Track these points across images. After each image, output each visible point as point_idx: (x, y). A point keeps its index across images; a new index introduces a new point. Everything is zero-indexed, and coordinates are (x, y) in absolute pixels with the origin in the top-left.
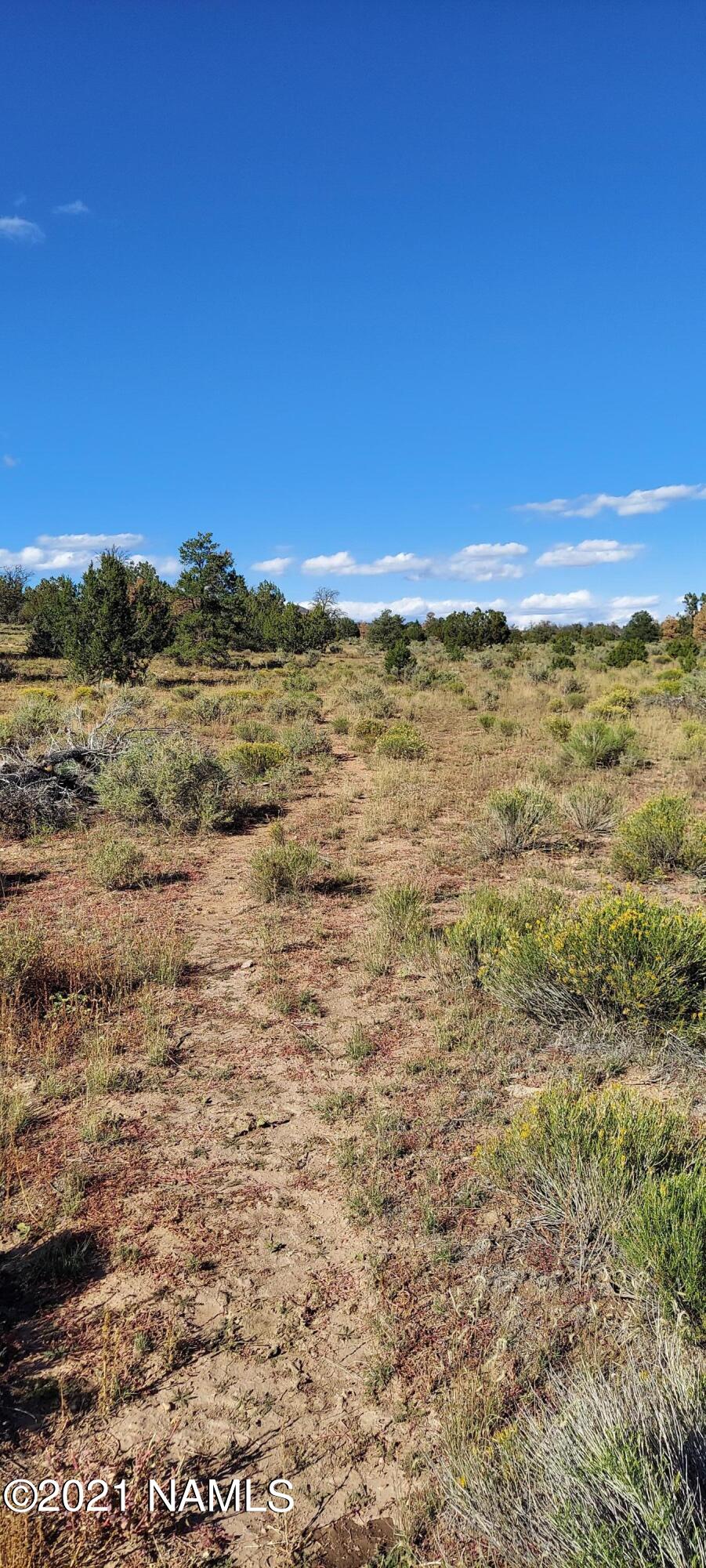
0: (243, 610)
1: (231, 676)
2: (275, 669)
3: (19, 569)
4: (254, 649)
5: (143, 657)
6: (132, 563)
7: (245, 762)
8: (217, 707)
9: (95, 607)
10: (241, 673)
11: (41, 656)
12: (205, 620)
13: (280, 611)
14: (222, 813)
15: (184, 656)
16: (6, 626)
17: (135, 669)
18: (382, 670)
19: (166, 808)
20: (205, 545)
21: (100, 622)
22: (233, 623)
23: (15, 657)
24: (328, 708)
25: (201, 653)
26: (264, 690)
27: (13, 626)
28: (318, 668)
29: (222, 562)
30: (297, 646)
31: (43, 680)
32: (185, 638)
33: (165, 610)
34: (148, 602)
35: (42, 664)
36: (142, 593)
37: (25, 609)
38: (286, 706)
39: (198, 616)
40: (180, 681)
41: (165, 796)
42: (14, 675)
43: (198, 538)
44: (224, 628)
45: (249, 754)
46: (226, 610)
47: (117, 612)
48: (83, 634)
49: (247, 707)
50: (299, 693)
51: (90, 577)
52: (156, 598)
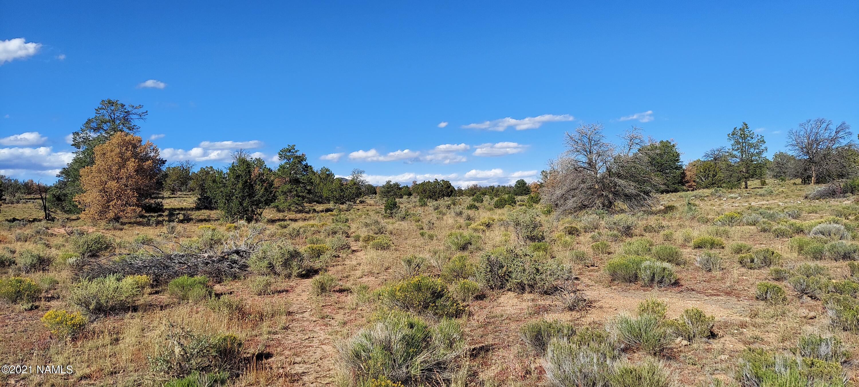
0: (312, 183)
1: (306, 217)
2: (329, 213)
3: (187, 162)
4: (319, 202)
5: (260, 208)
6: (252, 158)
7: (311, 253)
8: (298, 231)
9: (235, 184)
10: (311, 215)
11: (204, 209)
12: (292, 188)
13: (332, 182)
14: (301, 270)
15: (281, 207)
16: (181, 193)
17: (256, 215)
18: (383, 212)
19: (278, 269)
20: (292, 151)
21: (237, 191)
22: (306, 189)
23: (189, 210)
24: (353, 231)
25: (290, 206)
26: (322, 223)
27: (185, 193)
28: (351, 211)
29: (301, 159)
30: (341, 200)
31: (207, 221)
32: (281, 198)
33: (271, 185)
34: (263, 181)
35: (205, 213)
36: (259, 177)
37: (191, 184)
38: (332, 230)
39: (289, 186)
40: (279, 220)
41: (278, 264)
42: (191, 219)
43: (288, 147)
44: (302, 192)
45: (312, 249)
46: (303, 183)
47: (246, 186)
48: (229, 198)
49: (313, 231)
50: (339, 223)
51: (233, 169)
52: (266, 179)
